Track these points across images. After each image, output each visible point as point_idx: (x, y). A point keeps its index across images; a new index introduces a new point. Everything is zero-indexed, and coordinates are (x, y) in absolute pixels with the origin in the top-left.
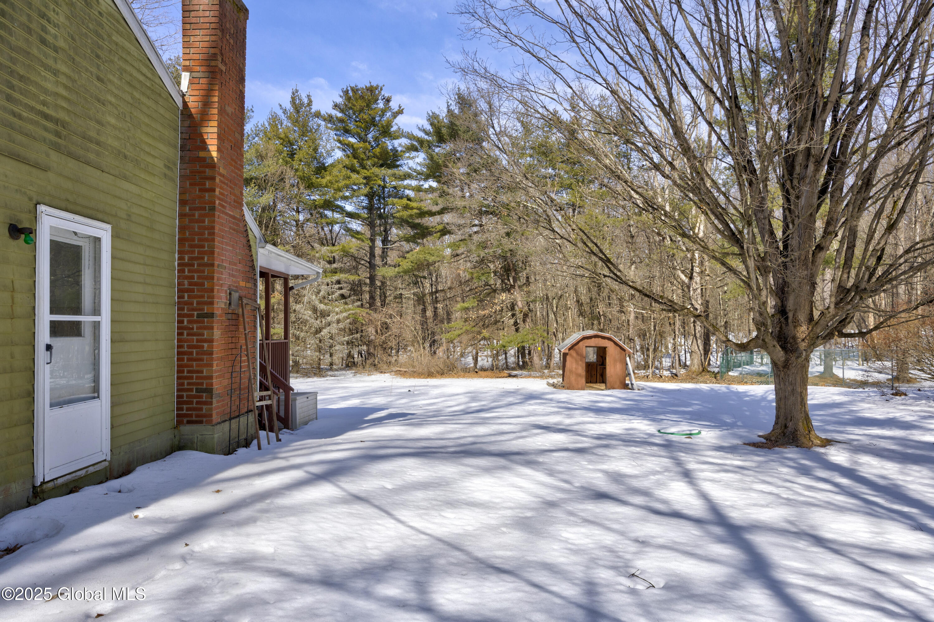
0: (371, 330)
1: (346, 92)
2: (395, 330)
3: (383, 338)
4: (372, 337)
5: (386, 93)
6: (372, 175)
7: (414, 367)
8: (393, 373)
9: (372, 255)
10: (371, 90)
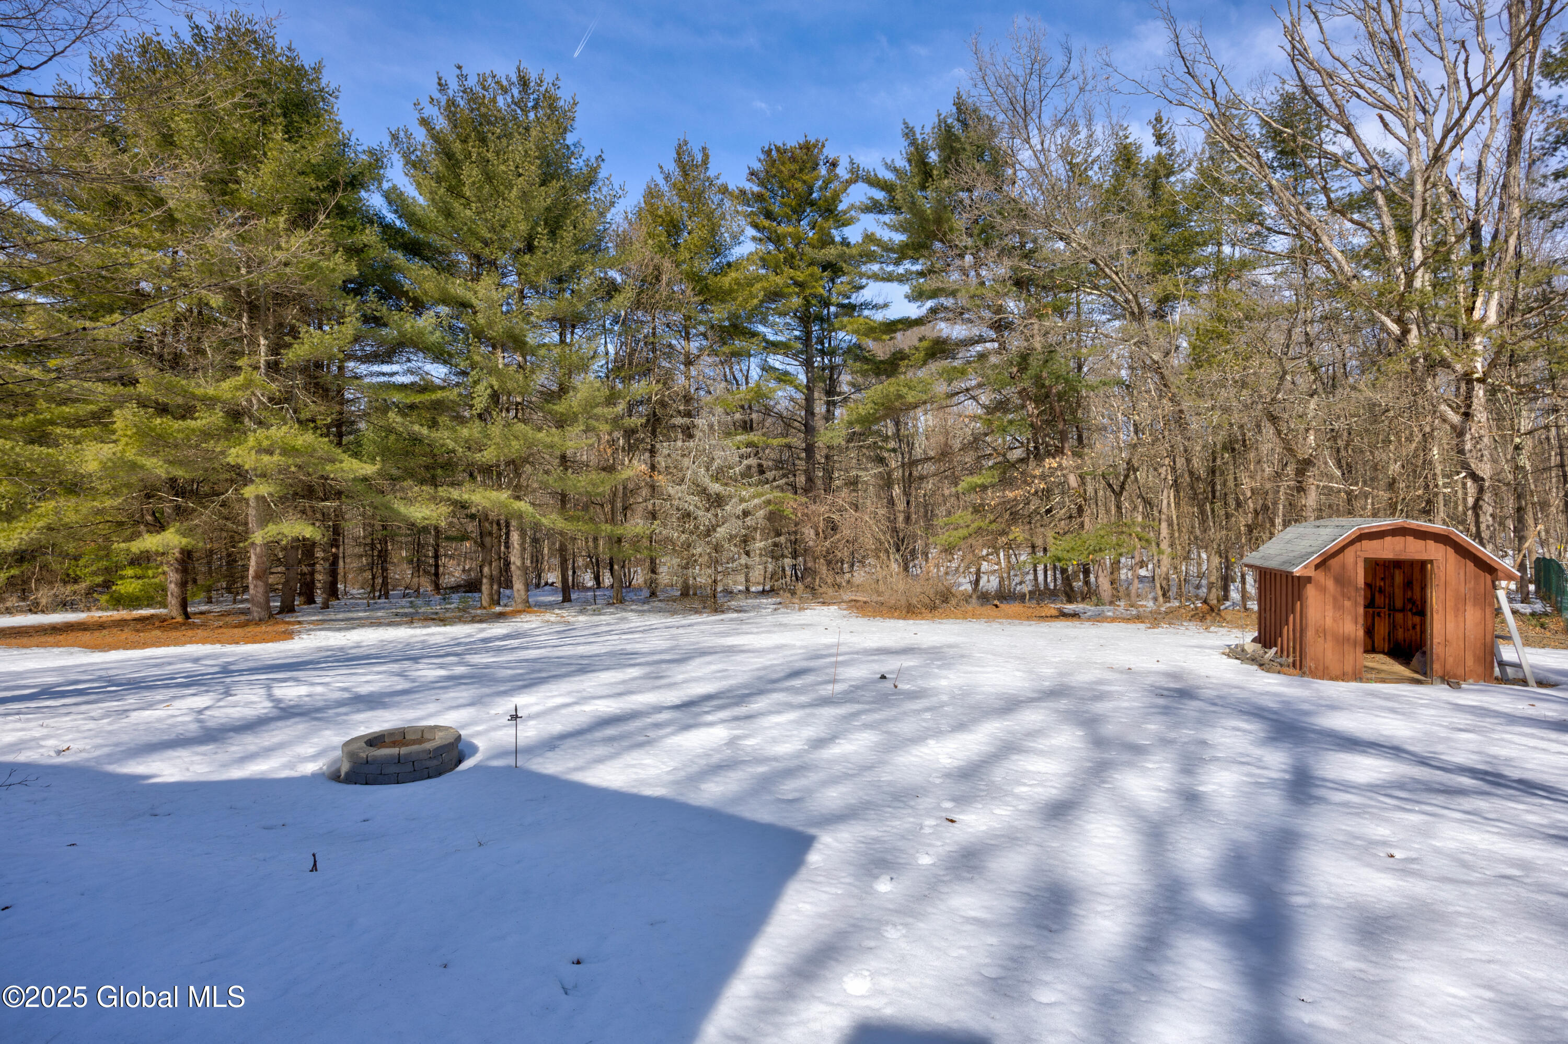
0: (809, 533)
1: (768, 153)
2: (846, 532)
3: (827, 543)
4: (811, 543)
5: (830, 152)
6: (808, 279)
7: (879, 594)
8: (844, 606)
9: (810, 412)
10: (807, 147)
